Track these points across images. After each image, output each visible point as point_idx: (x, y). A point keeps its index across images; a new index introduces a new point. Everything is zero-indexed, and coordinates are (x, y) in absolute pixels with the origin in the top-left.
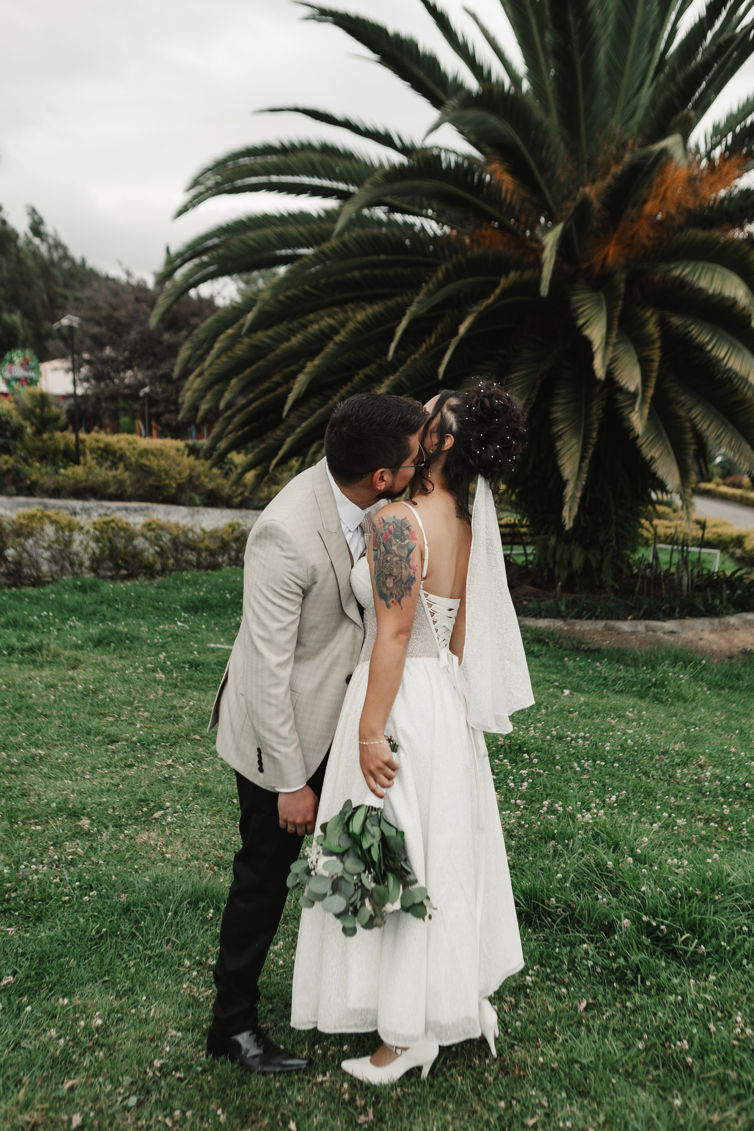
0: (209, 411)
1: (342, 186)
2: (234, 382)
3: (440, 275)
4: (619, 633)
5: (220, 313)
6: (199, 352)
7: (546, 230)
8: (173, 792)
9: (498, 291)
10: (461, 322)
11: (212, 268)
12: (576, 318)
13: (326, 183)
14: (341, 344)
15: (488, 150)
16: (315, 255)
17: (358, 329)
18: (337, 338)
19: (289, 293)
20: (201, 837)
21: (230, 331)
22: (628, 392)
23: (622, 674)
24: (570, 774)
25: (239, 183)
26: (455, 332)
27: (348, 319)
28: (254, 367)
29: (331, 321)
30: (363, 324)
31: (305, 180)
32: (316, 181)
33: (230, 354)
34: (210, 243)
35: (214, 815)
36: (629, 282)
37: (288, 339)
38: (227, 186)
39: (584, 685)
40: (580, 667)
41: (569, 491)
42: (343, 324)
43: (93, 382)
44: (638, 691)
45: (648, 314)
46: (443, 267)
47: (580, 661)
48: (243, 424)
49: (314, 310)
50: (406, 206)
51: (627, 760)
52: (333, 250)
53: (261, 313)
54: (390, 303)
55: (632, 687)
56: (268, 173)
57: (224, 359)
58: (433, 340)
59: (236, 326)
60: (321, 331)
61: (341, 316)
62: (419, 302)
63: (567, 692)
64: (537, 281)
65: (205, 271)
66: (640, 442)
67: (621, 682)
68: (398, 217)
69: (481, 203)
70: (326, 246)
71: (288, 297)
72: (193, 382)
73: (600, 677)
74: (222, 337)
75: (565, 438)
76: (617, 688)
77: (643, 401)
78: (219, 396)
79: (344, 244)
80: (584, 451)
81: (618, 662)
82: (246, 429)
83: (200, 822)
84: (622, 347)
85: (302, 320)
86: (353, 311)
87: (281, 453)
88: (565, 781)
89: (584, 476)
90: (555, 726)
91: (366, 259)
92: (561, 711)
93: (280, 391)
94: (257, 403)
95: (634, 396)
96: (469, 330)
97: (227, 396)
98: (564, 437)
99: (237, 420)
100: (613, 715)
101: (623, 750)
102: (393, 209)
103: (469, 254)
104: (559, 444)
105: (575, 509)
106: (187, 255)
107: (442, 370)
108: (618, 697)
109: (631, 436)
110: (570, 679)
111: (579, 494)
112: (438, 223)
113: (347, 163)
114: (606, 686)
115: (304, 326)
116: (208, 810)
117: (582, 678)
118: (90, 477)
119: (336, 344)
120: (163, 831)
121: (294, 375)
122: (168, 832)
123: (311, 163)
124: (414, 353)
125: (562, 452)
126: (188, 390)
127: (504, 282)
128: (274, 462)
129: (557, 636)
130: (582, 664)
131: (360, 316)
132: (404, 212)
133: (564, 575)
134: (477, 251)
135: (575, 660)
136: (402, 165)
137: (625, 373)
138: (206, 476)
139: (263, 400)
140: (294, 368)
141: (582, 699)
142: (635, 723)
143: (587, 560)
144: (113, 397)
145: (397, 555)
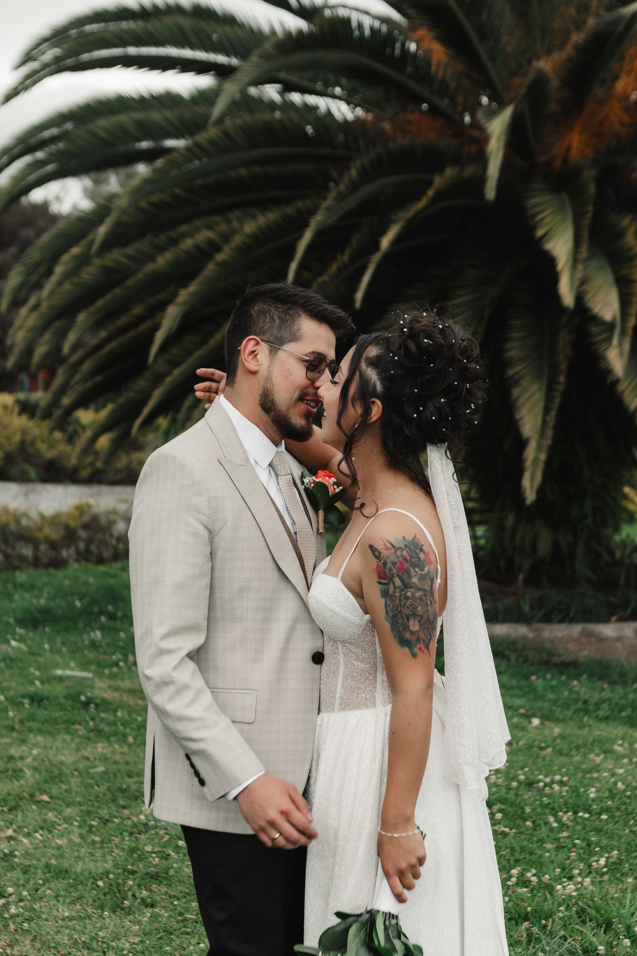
0: (47, 355)
1: (221, 59)
2: (81, 317)
3: (354, 173)
4: (601, 639)
5: (60, 225)
6: (34, 278)
7: (492, 114)
8: (17, 874)
9: (431, 193)
10: (382, 232)
11: (50, 168)
12: (534, 228)
13: (201, 55)
14: (225, 265)
15: (412, 12)
16: (188, 149)
18: (220, 257)
19: (154, 199)
20: (58, 932)
21: (75, 250)
22: (603, 323)
23: (606, 694)
24: (544, 832)
25: (86, 57)
26: (376, 247)
27: (233, 232)
28: (109, 297)
29: (210, 234)
30: (254, 237)
31: (173, 51)
32: (187, 53)
33: (75, 279)
34: (47, 134)
35: (73, 903)
36: (600, 181)
37: (153, 259)
38: (70, 61)
39: (558, 711)
40: (552, 687)
41: (530, 452)
42: (227, 238)
44: (629, 717)
45: (626, 221)
46: (358, 163)
47: (552, 678)
48: (94, 373)
49: (187, 219)
50: (306, 83)
51: (618, 809)
52: (212, 142)
53: (118, 225)
54: (289, 210)
55: (620, 711)
56: (124, 44)
57: (67, 286)
58: (346, 257)
59: (84, 243)
60: (197, 248)
61: (223, 227)
62: (328, 209)
63: (536, 722)
64: (482, 180)
65: (41, 172)
66: (621, 387)
67: (605, 706)
68: (296, 97)
69: (404, 80)
70: (201, 137)
71: (153, 204)
72: (27, 317)
73: (577, 700)
74: (65, 258)
75: (524, 383)
76: (601, 713)
77: (623, 333)
78: (62, 334)
79: (226, 134)
80: (549, 400)
81: (601, 678)
82: (98, 378)
83: (55, 913)
84: (594, 264)
85: (172, 234)
86: (240, 221)
87: (146, 411)
88: (539, 841)
89: (550, 433)
90: (522, 768)
91: (255, 153)
92: (529, 747)
93: (143, 327)
94: (112, 345)
95: (610, 326)
96: (395, 243)
97: (72, 337)
98: (522, 382)
99: (86, 367)
100: (597, 750)
101: (612, 796)
102: (289, 87)
103: (391, 145)
104: (515, 392)
105: (539, 478)
106: (16, 151)
107: (359, 296)
108: (603, 726)
109: (610, 379)
110: (539, 704)
111: (543, 457)
112: (348, 103)
113: (228, 30)
114: (586, 712)
115: (175, 241)
116: (65, 897)
117: (555, 702)
119: (218, 264)
120: (6, 926)
121: (162, 306)
122: (12, 927)
123: (181, 29)
124: (321, 274)
125: (521, 401)
126: (20, 328)
127: (439, 181)
128: (138, 422)
129: (520, 646)
130: (554, 683)
131: (249, 227)
132: (303, 91)
133: (527, 564)
134: (402, 142)
135: (544, 678)
136: (300, 32)
137: (599, 298)
138: (43, 441)
139: (121, 340)
140: (162, 296)
141: (557, 730)
142: (626, 761)
143: (556, 545)
145: (419, 589)
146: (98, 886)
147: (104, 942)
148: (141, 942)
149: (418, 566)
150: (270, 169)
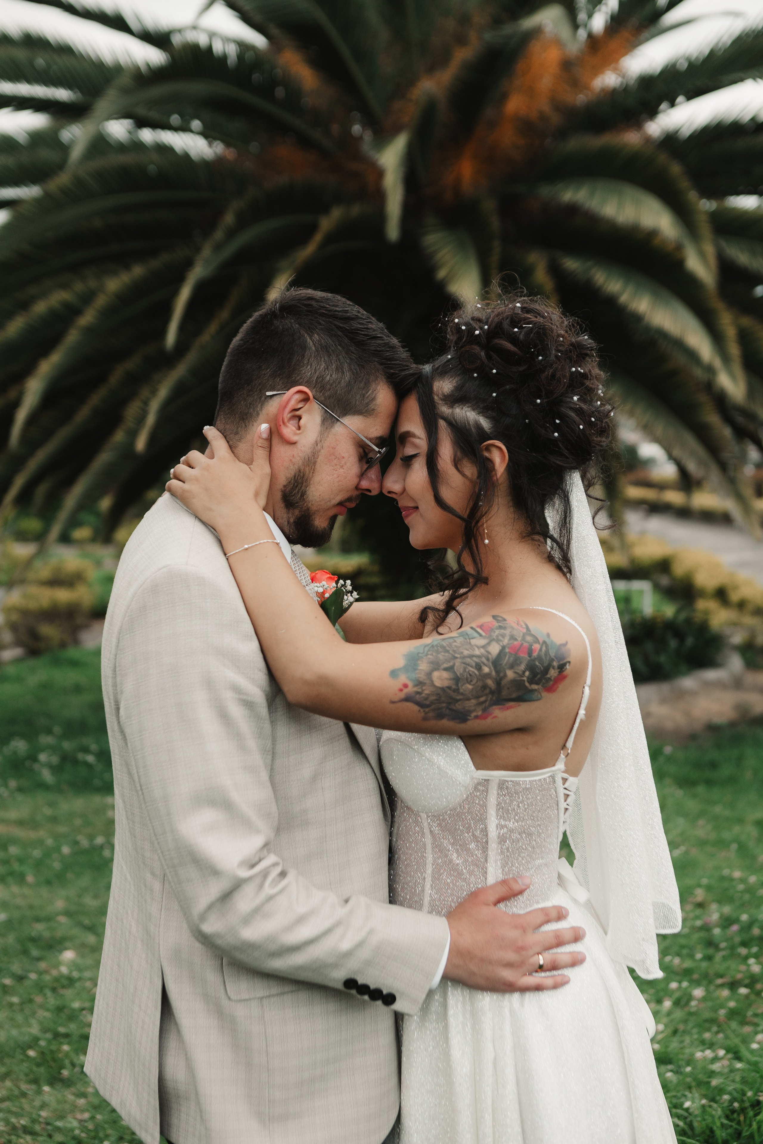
3: (230, 218)
7: (377, 146)
9: (318, 238)
10: (268, 284)
12: (433, 269)
14: (91, 329)
15: (274, 31)
18: (82, 321)
27: (93, 292)
29: (65, 296)
30: (119, 297)
36: (503, 213)
42: (87, 298)
45: (534, 257)
46: (233, 207)
49: (35, 280)
52: (66, 190)
54: (156, 263)
60: (53, 312)
61: (80, 287)
62: (206, 259)
68: (147, 135)
69: (275, 110)
70: (55, 184)
79: (79, 179)
85: (19, 296)
86: (99, 278)
91: (111, 201)
102: (141, 123)
103: (269, 185)
112: (207, 139)
113: (63, 60)
115: (24, 306)
119: (82, 329)
123: (14, 61)
124: (200, 334)
127: (325, 223)
131: (113, 285)
132: (155, 126)
146: (28, 1057)
147: (48, 1124)
148: (92, 1118)
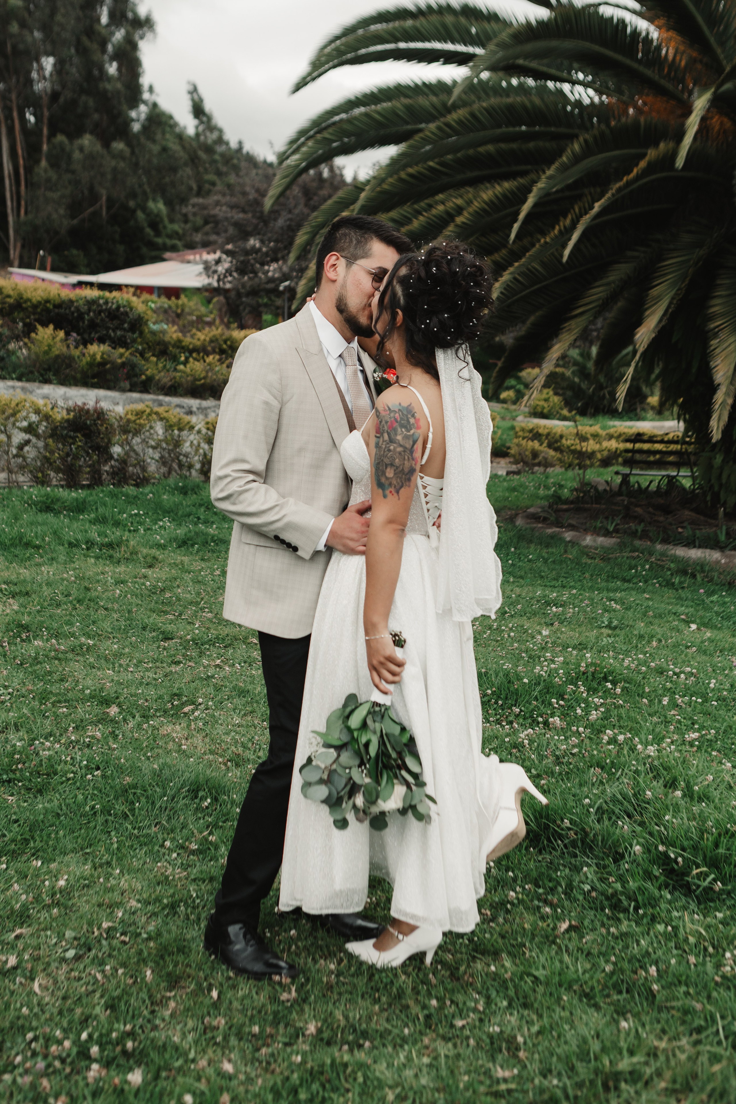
3: (576, 147)
5: (343, 191)
9: (641, 165)
10: (596, 200)
13: (460, 48)
14: (461, 226)
16: (439, 130)
17: (484, 210)
18: (459, 220)
19: (410, 170)
25: (362, 52)
27: (475, 199)
29: (458, 201)
30: (491, 203)
31: (437, 46)
32: (449, 47)
37: (409, 222)
38: (350, 56)
39: (717, 621)
41: (719, 396)
42: (468, 204)
43: (235, 274)
46: (581, 139)
52: (459, 122)
56: (395, 39)
60: (445, 212)
61: (470, 195)
62: (549, 178)
63: (693, 627)
70: (450, 118)
71: (411, 175)
75: (722, 336)
79: (473, 115)
85: (429, 200)
86: (483, 190)
91: (499, 131)
98: (720, 335)
104: (713, 343)
105: (724, 420)
107: (567, 253)
110: (700, 613)
115: (429, 208)
118: (210, 374)
119: (457, 226)
123: (444, 26)
125: (716, 352)
127: (651, 154)
131: (487, 195)
136: (541, 23)
141: (708, 635)
144: (254, 292)
145: (401, 446)
149: (405, 427)
150: (514, 146)
